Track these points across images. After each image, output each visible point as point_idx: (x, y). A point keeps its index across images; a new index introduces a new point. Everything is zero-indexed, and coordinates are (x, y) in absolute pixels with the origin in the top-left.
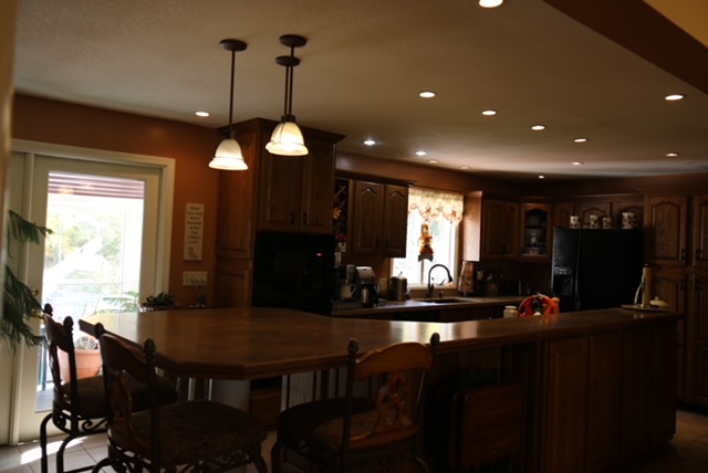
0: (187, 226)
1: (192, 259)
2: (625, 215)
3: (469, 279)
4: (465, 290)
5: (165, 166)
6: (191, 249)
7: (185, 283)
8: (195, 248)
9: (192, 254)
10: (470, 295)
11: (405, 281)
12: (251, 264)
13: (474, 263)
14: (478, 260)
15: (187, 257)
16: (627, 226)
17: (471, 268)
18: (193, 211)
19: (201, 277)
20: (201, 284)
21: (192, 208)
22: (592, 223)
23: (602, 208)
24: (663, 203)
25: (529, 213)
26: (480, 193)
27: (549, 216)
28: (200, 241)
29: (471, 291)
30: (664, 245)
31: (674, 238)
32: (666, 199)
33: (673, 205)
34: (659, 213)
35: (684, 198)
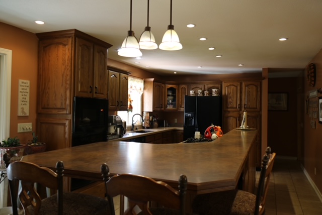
0: (20, 94)
1: (23, 115)
2: (214, 90)
3: (147, 120)
4: (146, 126)
5: (5, 54)
6: (23, 108)
7: (19, 131)
8: (25, 108)
9: (23, 112)
10: (148, 128)
11: (125, 123)
12: (70, 117)
13: (150, 112)
14: (152, 111)
15: (20, 114)
16: (214, 95)
17: (148, 115)
18: (23, 84)
19: (28, 126)
20: (29, 131)
21: (22, 83)
22: (199, 94)
23: (200, 87)
24: (230, 85)
25: (169, 89)
26: (152, 80)
27: (177, 91)
28: (28, 104)
29: (149, 126)
30: (231, 102)
31: (235, 99)
32: (231, 84)
33: (234, 86)
34: (229, 90)
35: (239, 84)
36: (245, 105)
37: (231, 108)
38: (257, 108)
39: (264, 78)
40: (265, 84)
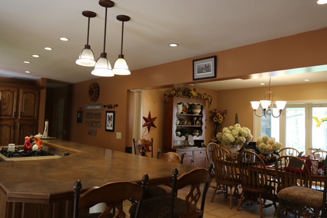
30: (5, 109)
31: (10, 106)
32: (7, 89)
33: (11, 91)
34: (4, 95)
35: (16, 90)
36: (21, 113)
37: (4, 115)
38: (34, 117)
39: (42, 88)
40: (43, 93)
